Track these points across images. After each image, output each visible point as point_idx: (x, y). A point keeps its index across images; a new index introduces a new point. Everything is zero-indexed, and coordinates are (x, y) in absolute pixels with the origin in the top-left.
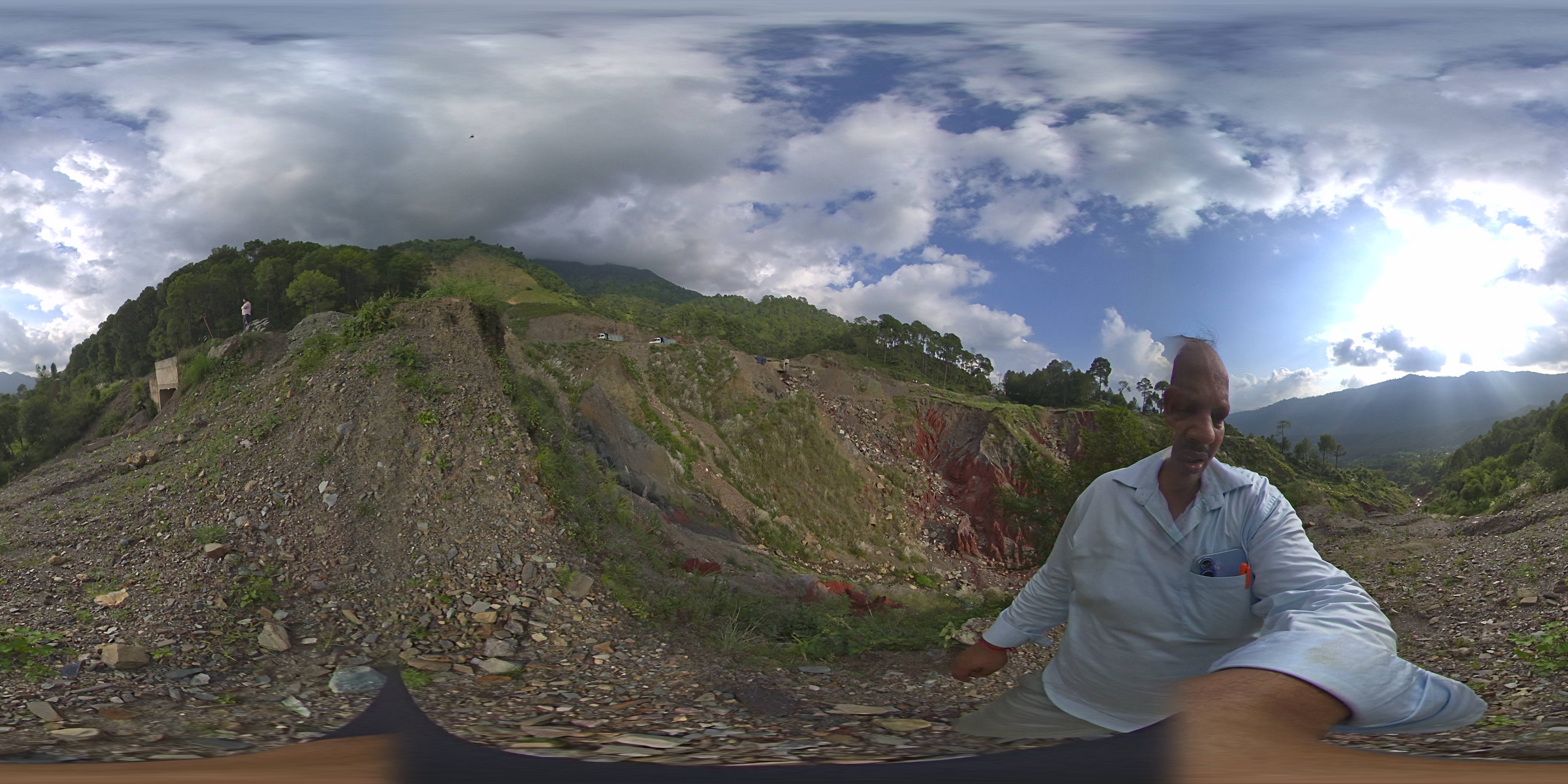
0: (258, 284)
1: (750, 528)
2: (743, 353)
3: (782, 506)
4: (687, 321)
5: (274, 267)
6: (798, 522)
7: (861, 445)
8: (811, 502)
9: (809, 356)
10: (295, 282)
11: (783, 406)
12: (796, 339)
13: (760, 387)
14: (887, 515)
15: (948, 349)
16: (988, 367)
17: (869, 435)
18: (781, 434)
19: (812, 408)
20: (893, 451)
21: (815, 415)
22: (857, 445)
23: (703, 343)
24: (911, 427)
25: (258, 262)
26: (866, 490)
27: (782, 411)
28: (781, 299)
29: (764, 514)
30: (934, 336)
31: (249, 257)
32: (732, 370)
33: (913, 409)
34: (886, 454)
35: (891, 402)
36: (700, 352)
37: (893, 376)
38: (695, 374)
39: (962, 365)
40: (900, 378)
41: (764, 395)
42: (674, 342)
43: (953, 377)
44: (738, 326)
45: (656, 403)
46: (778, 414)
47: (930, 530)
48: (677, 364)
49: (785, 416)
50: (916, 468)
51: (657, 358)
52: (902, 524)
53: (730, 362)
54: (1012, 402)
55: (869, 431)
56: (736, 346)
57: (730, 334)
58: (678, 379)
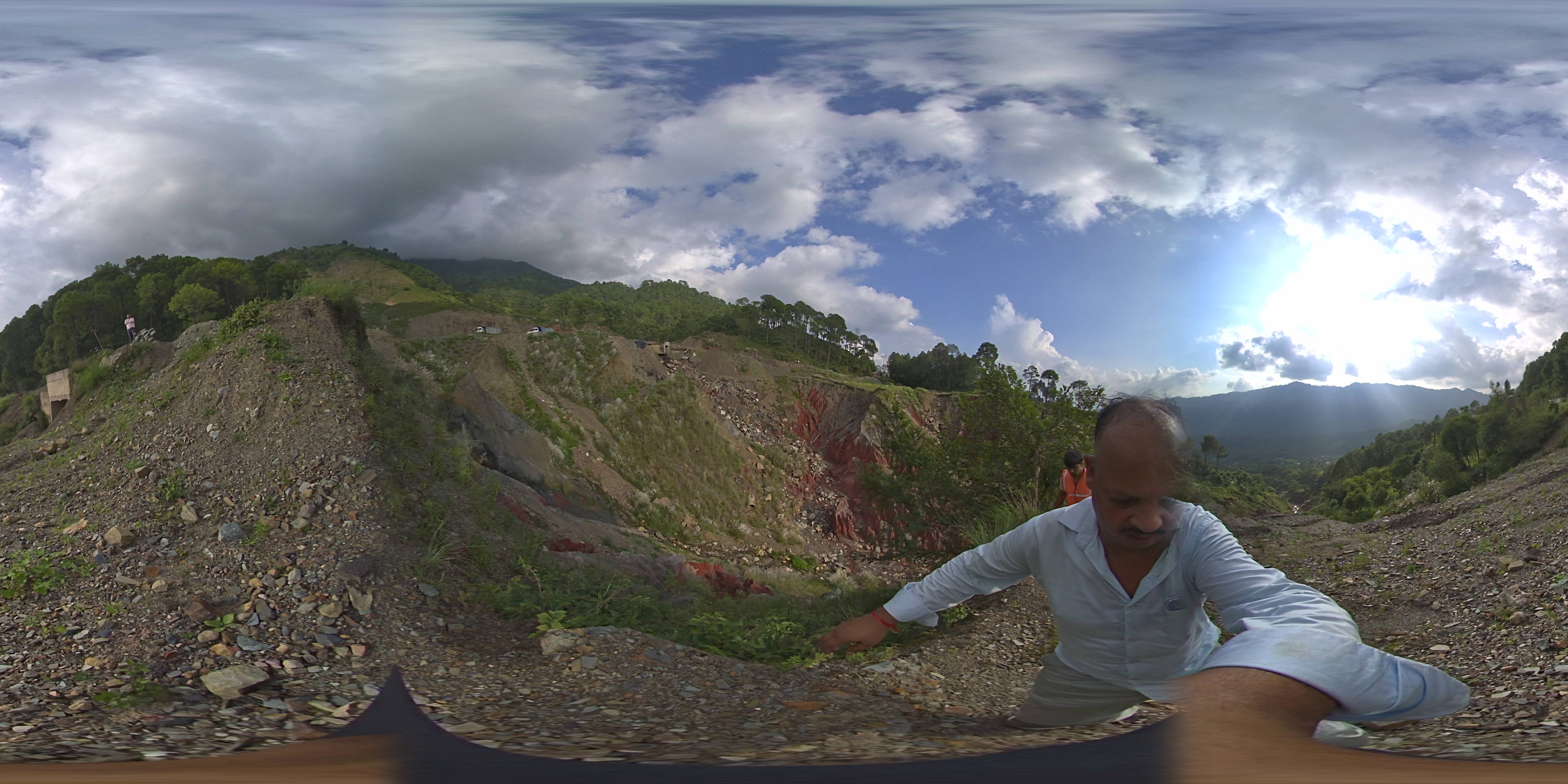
0: (141, 299)
1: (631, 511)
2: (622, 338)
3: (662, 487)
4: (566, 309)
5: (156, 283)
6: (677, 504)
7: (742, 425)
8: (690, 483)
9: (690, 338)
10: (177, 296)
11: (662, 388)
12: (676, 322)
13: (641, 370)
14: (766, 496)
15: (831, 329)
16: (873, 349)
17: (750, 415)
18: (660, 415)
19: (692, 389)
20: (774, 431)
21: (694, 396)
22: (738, 425)
23: (581, 330)
24: (793, 407)
25: (140, 278)
26: (746, 471)
27: (661, 392)
28: (661, 283)
29: (644, 496)
30: (818, 316)
31: (131, 274)
32: (611, 355)
33: (795, 389)
34: (767, 434)
35: (773, 382)
36: (578, 339)
37: (775, 356)
38: (574, 360)
39: (846, 346)
40: (782, 359)
41: (643, 378)
42: (551, 330)
43: (836, 358)
44: (617, 312)
45: (536, 392)
46: (657, 396)
47: (809, 512)
48: (555, 351)
49: (664, 397)
50: (796, 449)
51: (534, 348)
52: (782, 505)
53: (608, 347)
54: (895, 384)
55: (750, 411)
56: (615, 331)
57: (611, 320)
58: (557, 366)
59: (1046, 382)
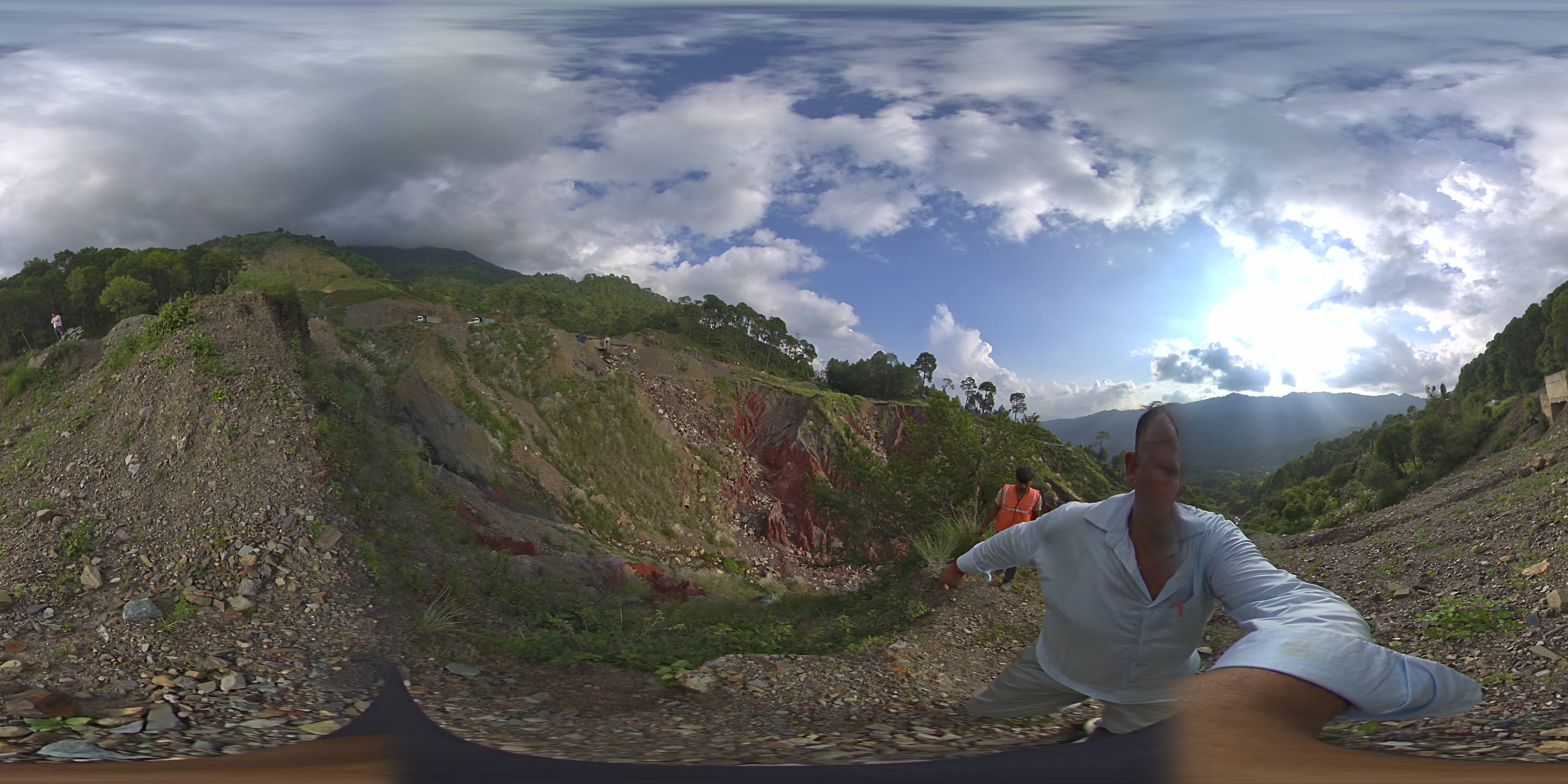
1: (567, 506)
2: (563, 331)
3: (599, 485)
4: (507, 300)
6: (613, 501)
7: (679, 425)
8: (626, 480)
9: (630, 334)
11: (602, 384)
12: (617, 317)
13: (580, 364)
14: (701, 497)
15: (772, 333)
16: (812, 354)
17: (687, 415)
18: (599, 412)
19: (631, 386)
20: (710, 432)
21: (634, 394)
22: (676, 425)
23: (523, 322)
24: (731, 408)
26: (682, 471)
27: (600, 388)
28: (604, 278)
29: (580, 492)
30: (759, 319)
32: (552, 348)
33: (733, 391)
34: (704, 435)
35: (712, 383)
36: (519, 332)
37: (715, 357)
38: (515, 353)
39: (786, 350)
40: (722, 360)
41: (584, 373)
42: (493, 321)
43: (776, 361)
44: (559, 305)
45: (475, 383)
46: (596, 392)
47: (742, 515)
48: (496, 343)
49: (603, 394)
50: (732, 451)
51: (475, 339)
52: (716, 507)
53: (549, 340)
54: (833, 390)
55: (688, 411)
56: (555, 324)
57: (552, 313)
58: (497, 358)
59: (984, 393)
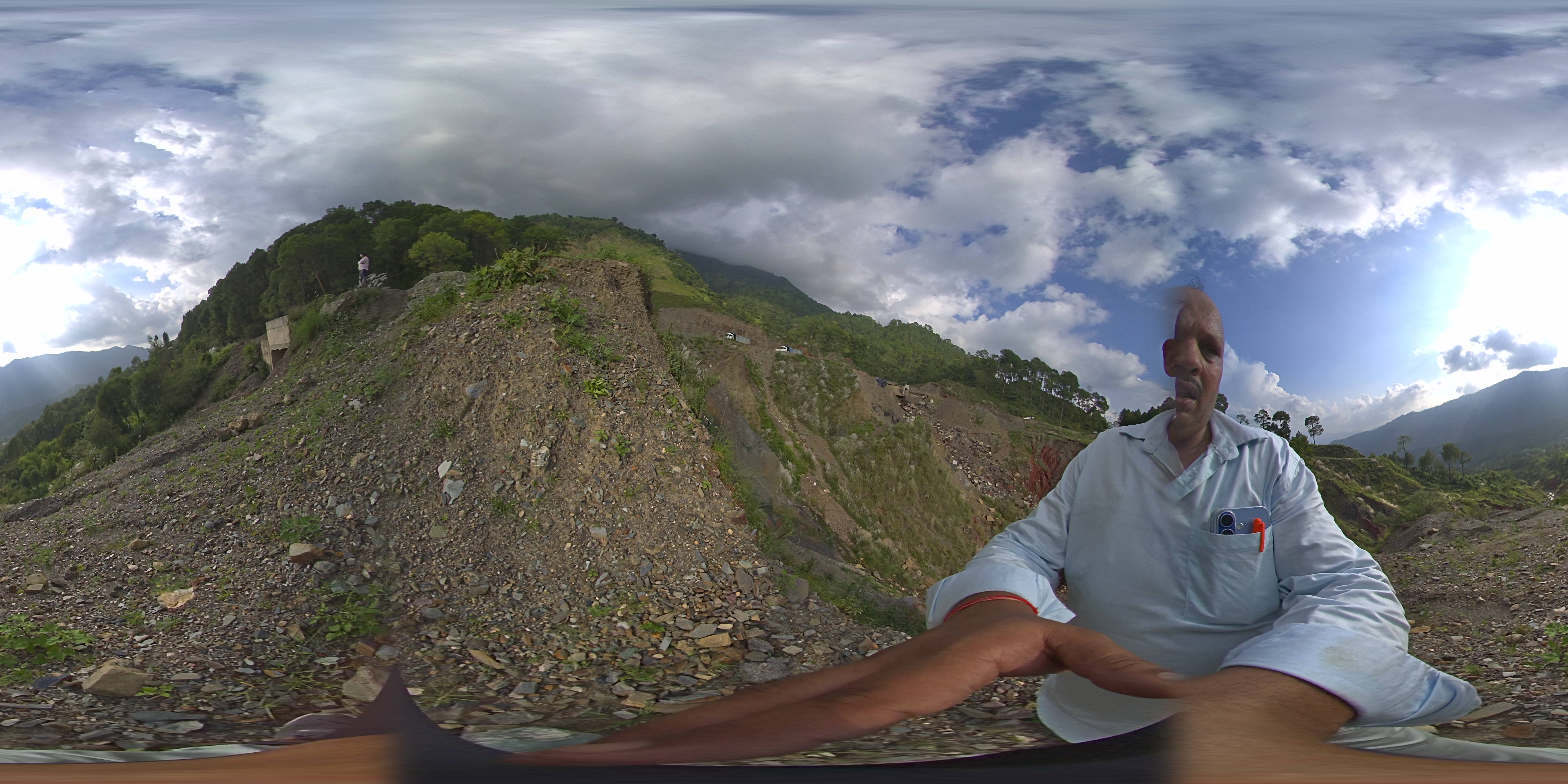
1: (850, 547)
2: (865, 374)
3: (886, 529)
4: (815, 334)
6: (900, 547)
7: (973, 477)
8: (917, 528)
9: (929, 384)
11: (899, 431)
12: (917, 365)
13: (878, 409)
15: (1065, 387)
16: (1104, 406)
17: (982, 467)
18: (894, 458)
19: (928, 436)
20: (1005, 485)
21: (930, 443)
22: (969, 476)
23: (827, 358)
24: (1026, 462)
26: (976, 523)
27: (898, 435)
28: (908, 325)
29: (866, 535)
30: (1052, 373)
32: (853, 389)
33: (1028, 445)
34: (999, 488)
35: (1007, 436)
36: (823, 367)
37: (1010, 411)
38: (816, 388)
39: (1079, 403)
40: (1016, 414)
41: (880, 418)
42: (799, 352)
43: (1069, 415)
44: (863, 346)
45: (774, 410)
46: (893, 438)
48: (799, 375)
49: (900, 440)
50: (1027, 503)
51: (780, 367)
53: (851, 380)
55: (982, 463)
56: (858, 365)
57: (855, 353)
58: (798, 390)
